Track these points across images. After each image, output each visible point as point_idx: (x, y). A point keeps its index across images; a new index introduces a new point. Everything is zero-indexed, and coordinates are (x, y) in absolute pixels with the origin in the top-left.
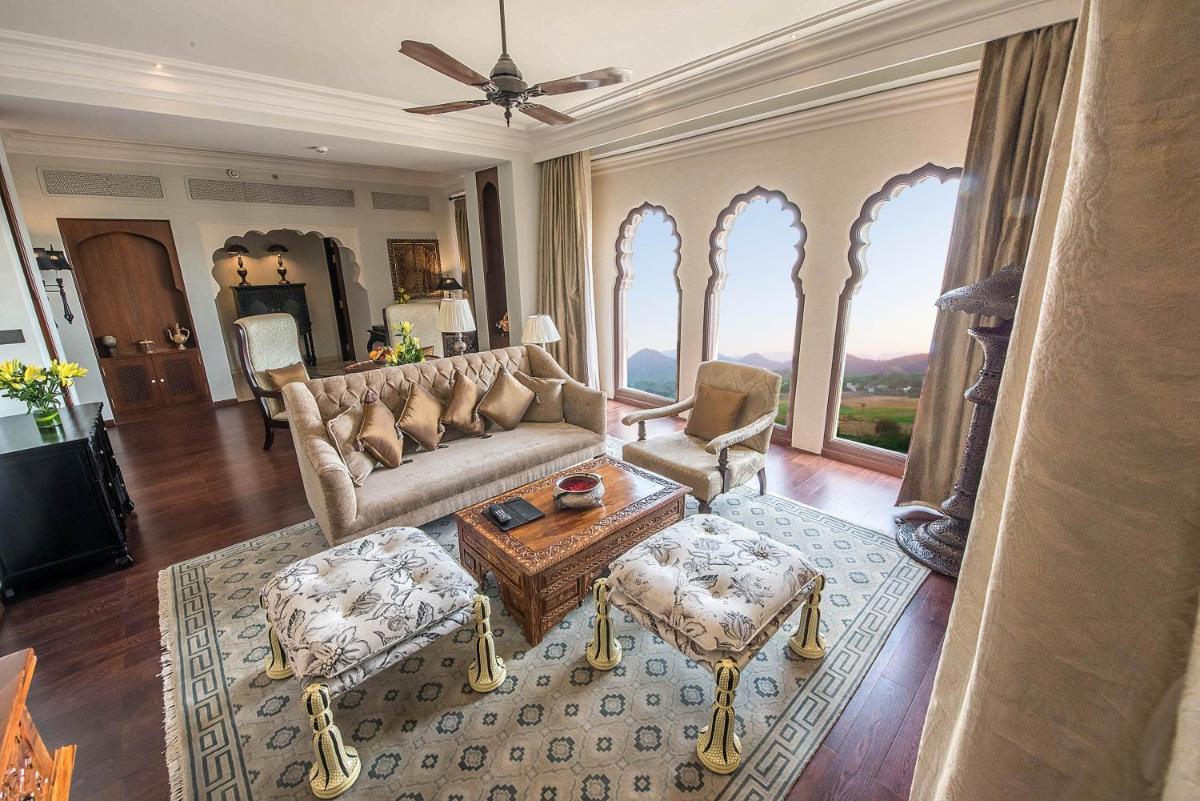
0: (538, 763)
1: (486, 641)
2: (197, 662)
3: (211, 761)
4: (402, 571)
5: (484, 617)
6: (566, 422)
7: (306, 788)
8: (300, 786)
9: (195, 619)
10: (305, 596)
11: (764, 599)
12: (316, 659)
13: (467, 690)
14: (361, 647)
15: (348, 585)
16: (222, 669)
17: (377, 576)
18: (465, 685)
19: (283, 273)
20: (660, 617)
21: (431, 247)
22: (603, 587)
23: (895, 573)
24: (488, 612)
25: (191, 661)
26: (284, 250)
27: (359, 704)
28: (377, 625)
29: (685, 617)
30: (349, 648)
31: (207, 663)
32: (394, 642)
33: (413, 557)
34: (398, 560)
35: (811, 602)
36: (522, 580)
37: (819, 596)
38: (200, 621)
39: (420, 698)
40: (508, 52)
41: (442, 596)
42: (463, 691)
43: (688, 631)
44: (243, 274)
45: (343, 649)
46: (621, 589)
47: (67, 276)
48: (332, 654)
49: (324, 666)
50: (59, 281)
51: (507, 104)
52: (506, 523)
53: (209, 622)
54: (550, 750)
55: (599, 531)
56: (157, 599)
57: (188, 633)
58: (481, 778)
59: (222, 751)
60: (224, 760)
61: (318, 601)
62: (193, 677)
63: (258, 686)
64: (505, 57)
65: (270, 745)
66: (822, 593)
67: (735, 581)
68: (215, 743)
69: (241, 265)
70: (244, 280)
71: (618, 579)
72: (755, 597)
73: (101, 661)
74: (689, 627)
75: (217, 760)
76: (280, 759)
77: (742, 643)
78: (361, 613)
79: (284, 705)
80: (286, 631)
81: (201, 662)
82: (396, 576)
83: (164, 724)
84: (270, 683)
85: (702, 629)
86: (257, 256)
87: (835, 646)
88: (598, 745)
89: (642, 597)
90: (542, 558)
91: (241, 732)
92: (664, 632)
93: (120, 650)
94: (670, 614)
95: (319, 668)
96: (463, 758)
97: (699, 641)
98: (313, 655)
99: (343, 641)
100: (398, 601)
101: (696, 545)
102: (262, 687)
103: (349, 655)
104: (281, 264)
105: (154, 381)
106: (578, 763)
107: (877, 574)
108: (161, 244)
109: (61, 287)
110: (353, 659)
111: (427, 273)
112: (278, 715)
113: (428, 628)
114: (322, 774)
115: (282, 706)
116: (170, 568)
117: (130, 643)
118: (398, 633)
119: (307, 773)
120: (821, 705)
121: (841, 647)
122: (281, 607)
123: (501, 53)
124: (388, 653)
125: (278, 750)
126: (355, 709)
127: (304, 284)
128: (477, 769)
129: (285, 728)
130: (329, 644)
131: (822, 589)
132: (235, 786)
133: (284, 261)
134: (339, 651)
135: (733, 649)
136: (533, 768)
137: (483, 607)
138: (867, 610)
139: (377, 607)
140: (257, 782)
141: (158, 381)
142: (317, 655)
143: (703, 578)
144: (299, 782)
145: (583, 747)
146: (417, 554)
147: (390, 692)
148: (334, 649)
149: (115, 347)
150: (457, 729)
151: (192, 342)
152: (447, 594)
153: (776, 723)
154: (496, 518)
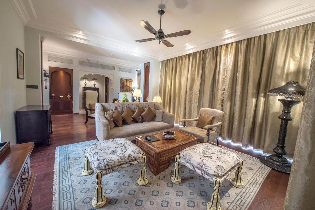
0: (158, 206)
1: (144, 169)
2: (63, 169)
3: (65, 194)
4: (123, 147)
5: (144, 162)
6: (163, 122)
7: (90, 204)
8: (89, 204)
9: (64, 159)
10: (98, 149)
11: (227, 163)
12: (101, 163)
13: (137, 184)
14: (113, 162)
15: (109, 148)
16: (70, 171)
17: (117, 147)
18: (136, 183)
19: (95, 85)
20: (196, 165)
21: (131, 81)
22: (178, 158)
23: (261, 168)
24: (146, 161)
25: (62, 169)
26: (96, 79)
27: (106, 184)
28: (117, 158)
29: (204, 165)
30: (110, 162)
31: (66, 169)
32: (121, 163)
33: (126, 144)
34: (122, 144)
35: (239, 169)
36: (154, 155)
37: (241, 167)
38: (65, 159)
39: (123, 185)
40: (161, 28)
41: (134, 153)
42: (136, 185)
43: (205, 169)
44: (86, 84)
45: (108, 162)
46: (184, 158)
47: (48, 79)
48: (105, 163)
49: (103, 166)
50: (46, 80)
51: (160, 39)
52: (150, 140)
53: (68, 159)
54: (162, 203)
55: (176, 145)
56: (55, 153)
57: (62, 162)
58: (141, 208)
59: (68, 191)
60: (68, 194)
61: (101, 150)
62: (62, 172)
63: (79, 177)
64: (161, 29)
65: (81, 192)
66: (242, 167)
67: (217, 158)
68: (66, 189)
69: (86, 82)
70: (86, 86)
71: (183, 155)
72: (225, 162)
73: (39, 166)
74: (205, 168)
75: (67, 194)
76: (83, 196)
77: (222, 174)
78: (113, 154)
79: (86, 182)
80: (92, 157)
81: (65, 169)
82: (122, 147)
83: (53, 183)
84: (83, 176)
85: (210, 168)
86: (90, 81)
87: (246, 185)
88: (176, 204)
89: (191, 159)
90: (160, 149)
91: (74, 187)
92: (197, 170)
93: (44, 164)
94: (200, 164)
95: (101, 166)
96: (136, 202)
97: (209, 172)
98: (100, 162)
99: (108, 160)
100: (123, 153)
101: (205, 149)
102: (80, 177)
103: (110, 164)
104: (95, 83)
105: (61, 106)
106: (170, 208)
107: (255, 168)
108: (70, 74)
109: (46, 81)
110: (110, 165)
111: (129, 87)
112: (84, 184)
113: (130, 161)
114: (96, 200)
115: (85, 182)
116: (59, 147)
117: (47, 162)
118: (122, 160)
119: (91, 200)
120: (244, 201)
121: (247, 186)
122: (91, 151)
123: (160, 28)
124: (119, 166)
125: (83, 193)
126: (105, 185)
127: (99, 88)
128: (140, 206)
129: (86, 188)
130: (104, 160)
131: (242, 165)
132: (71, 201)
133: (95, 82)
134: (107, 162)
135: (220, 175)
136: (157, 208)
137: (145, 159)
138: (254, 177)
139: (117, 153)
140: (77, 201)
141: (62, 106)
142: (101, 162)
143: (208, 156)
144: (89, 203)
145: (171, 204)
146: (127, 143)
147: (115, 182)
148: (106, 161)
149: (54, 97)
150: (134, 194)
151: (72, 98)
152: (136, 153)
153: (231, 204)
154: (147, 139)
